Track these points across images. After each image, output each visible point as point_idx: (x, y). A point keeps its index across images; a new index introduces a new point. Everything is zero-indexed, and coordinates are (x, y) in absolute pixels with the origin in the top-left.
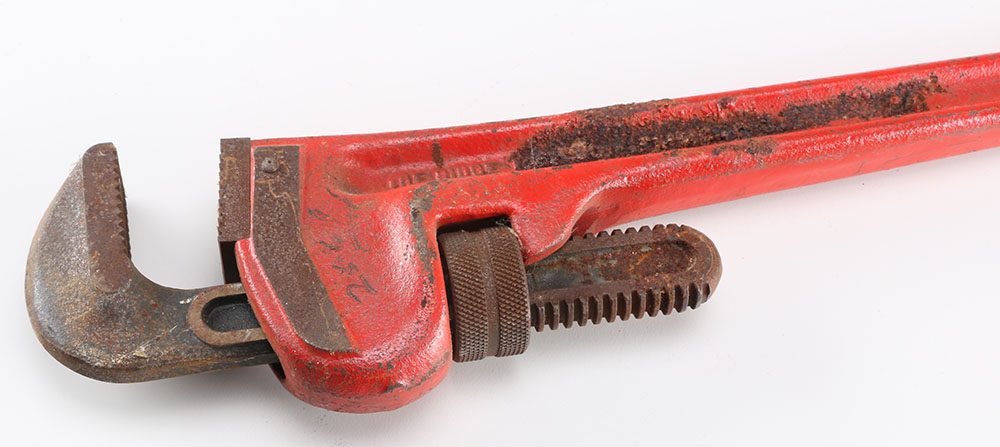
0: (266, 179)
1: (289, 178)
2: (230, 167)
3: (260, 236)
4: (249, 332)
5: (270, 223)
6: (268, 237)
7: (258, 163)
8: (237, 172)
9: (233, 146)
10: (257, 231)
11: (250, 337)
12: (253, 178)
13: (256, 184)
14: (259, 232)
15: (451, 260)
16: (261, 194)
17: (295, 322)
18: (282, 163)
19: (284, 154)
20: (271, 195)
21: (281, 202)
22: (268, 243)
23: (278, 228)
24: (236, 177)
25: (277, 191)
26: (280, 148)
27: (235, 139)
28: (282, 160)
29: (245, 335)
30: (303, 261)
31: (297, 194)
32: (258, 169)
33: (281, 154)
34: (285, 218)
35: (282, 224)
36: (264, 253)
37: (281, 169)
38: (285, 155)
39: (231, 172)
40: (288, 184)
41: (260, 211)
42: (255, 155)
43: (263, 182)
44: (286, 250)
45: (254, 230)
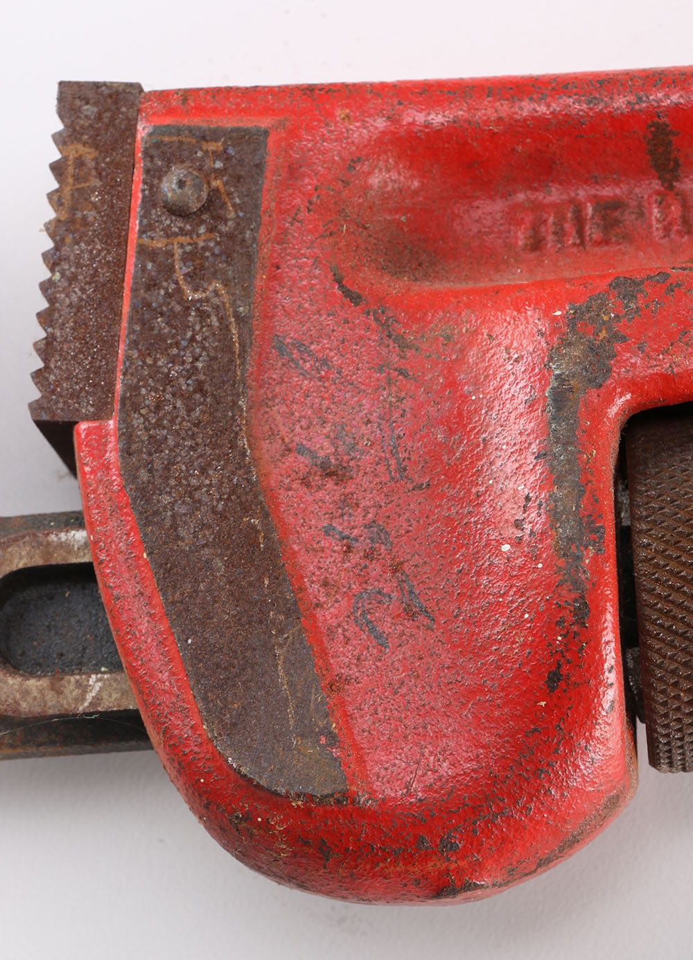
0: (168, 234)
1: (230, 236)
2: (76, 178)
3: (137, 421)
4: (95, 683)
5: (167, 380)
6: (159, 425)
7: (155, 175)
8: (95, 199)
9: (90, 110)
10: (131, 404)
11: (98, 699)
12: (135, 224)
13: (142, 250)
14: (136, 409)
15: (647, 544)
16: (152, 285)
17: (205, 699)
18: (216, 183)
19: (223, 155)
20: (179, 290)
21: (203, 315)
22: (157, 444)
23: (187, 398)
24: (91, 215)
25: (195, 278)
26: (214, 135)
27: (97, 85)
28: (219, 173)
29: (85, 689)
30: (246, 509)
31: (247, 291)
32: (151, 201)
33: (216, 155)
34: (209, 368)
35: (200, 388)
36: (144, 475)
37: (212, 205)
38: (228, 159)
39: (81, 196)
40: (228, 255)
41: (148, 342)
42: (146, 153)
43: (159, 244)
44: (203, 471)
45: (123, 400)
